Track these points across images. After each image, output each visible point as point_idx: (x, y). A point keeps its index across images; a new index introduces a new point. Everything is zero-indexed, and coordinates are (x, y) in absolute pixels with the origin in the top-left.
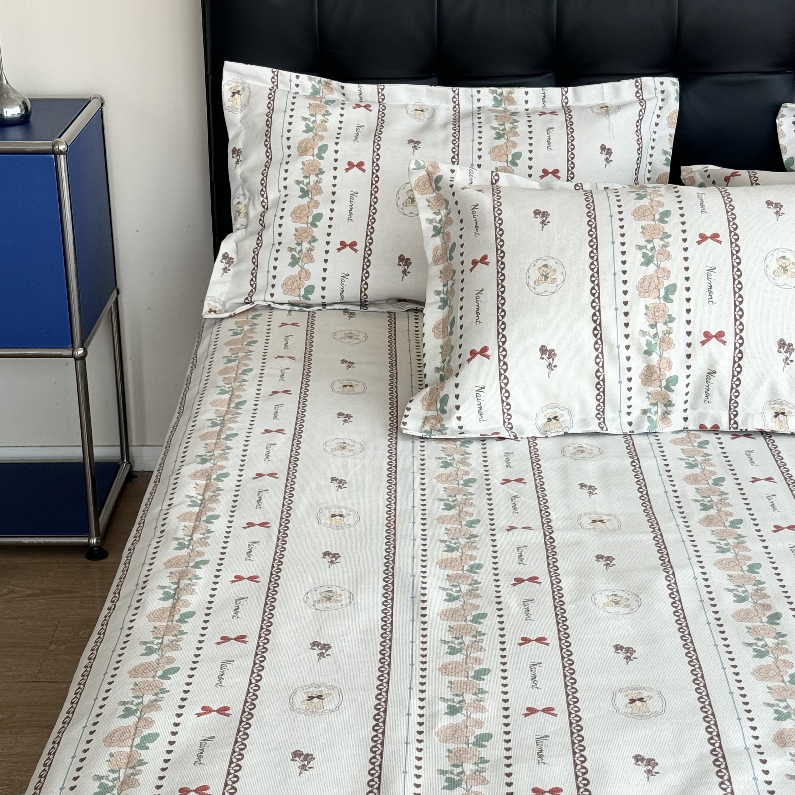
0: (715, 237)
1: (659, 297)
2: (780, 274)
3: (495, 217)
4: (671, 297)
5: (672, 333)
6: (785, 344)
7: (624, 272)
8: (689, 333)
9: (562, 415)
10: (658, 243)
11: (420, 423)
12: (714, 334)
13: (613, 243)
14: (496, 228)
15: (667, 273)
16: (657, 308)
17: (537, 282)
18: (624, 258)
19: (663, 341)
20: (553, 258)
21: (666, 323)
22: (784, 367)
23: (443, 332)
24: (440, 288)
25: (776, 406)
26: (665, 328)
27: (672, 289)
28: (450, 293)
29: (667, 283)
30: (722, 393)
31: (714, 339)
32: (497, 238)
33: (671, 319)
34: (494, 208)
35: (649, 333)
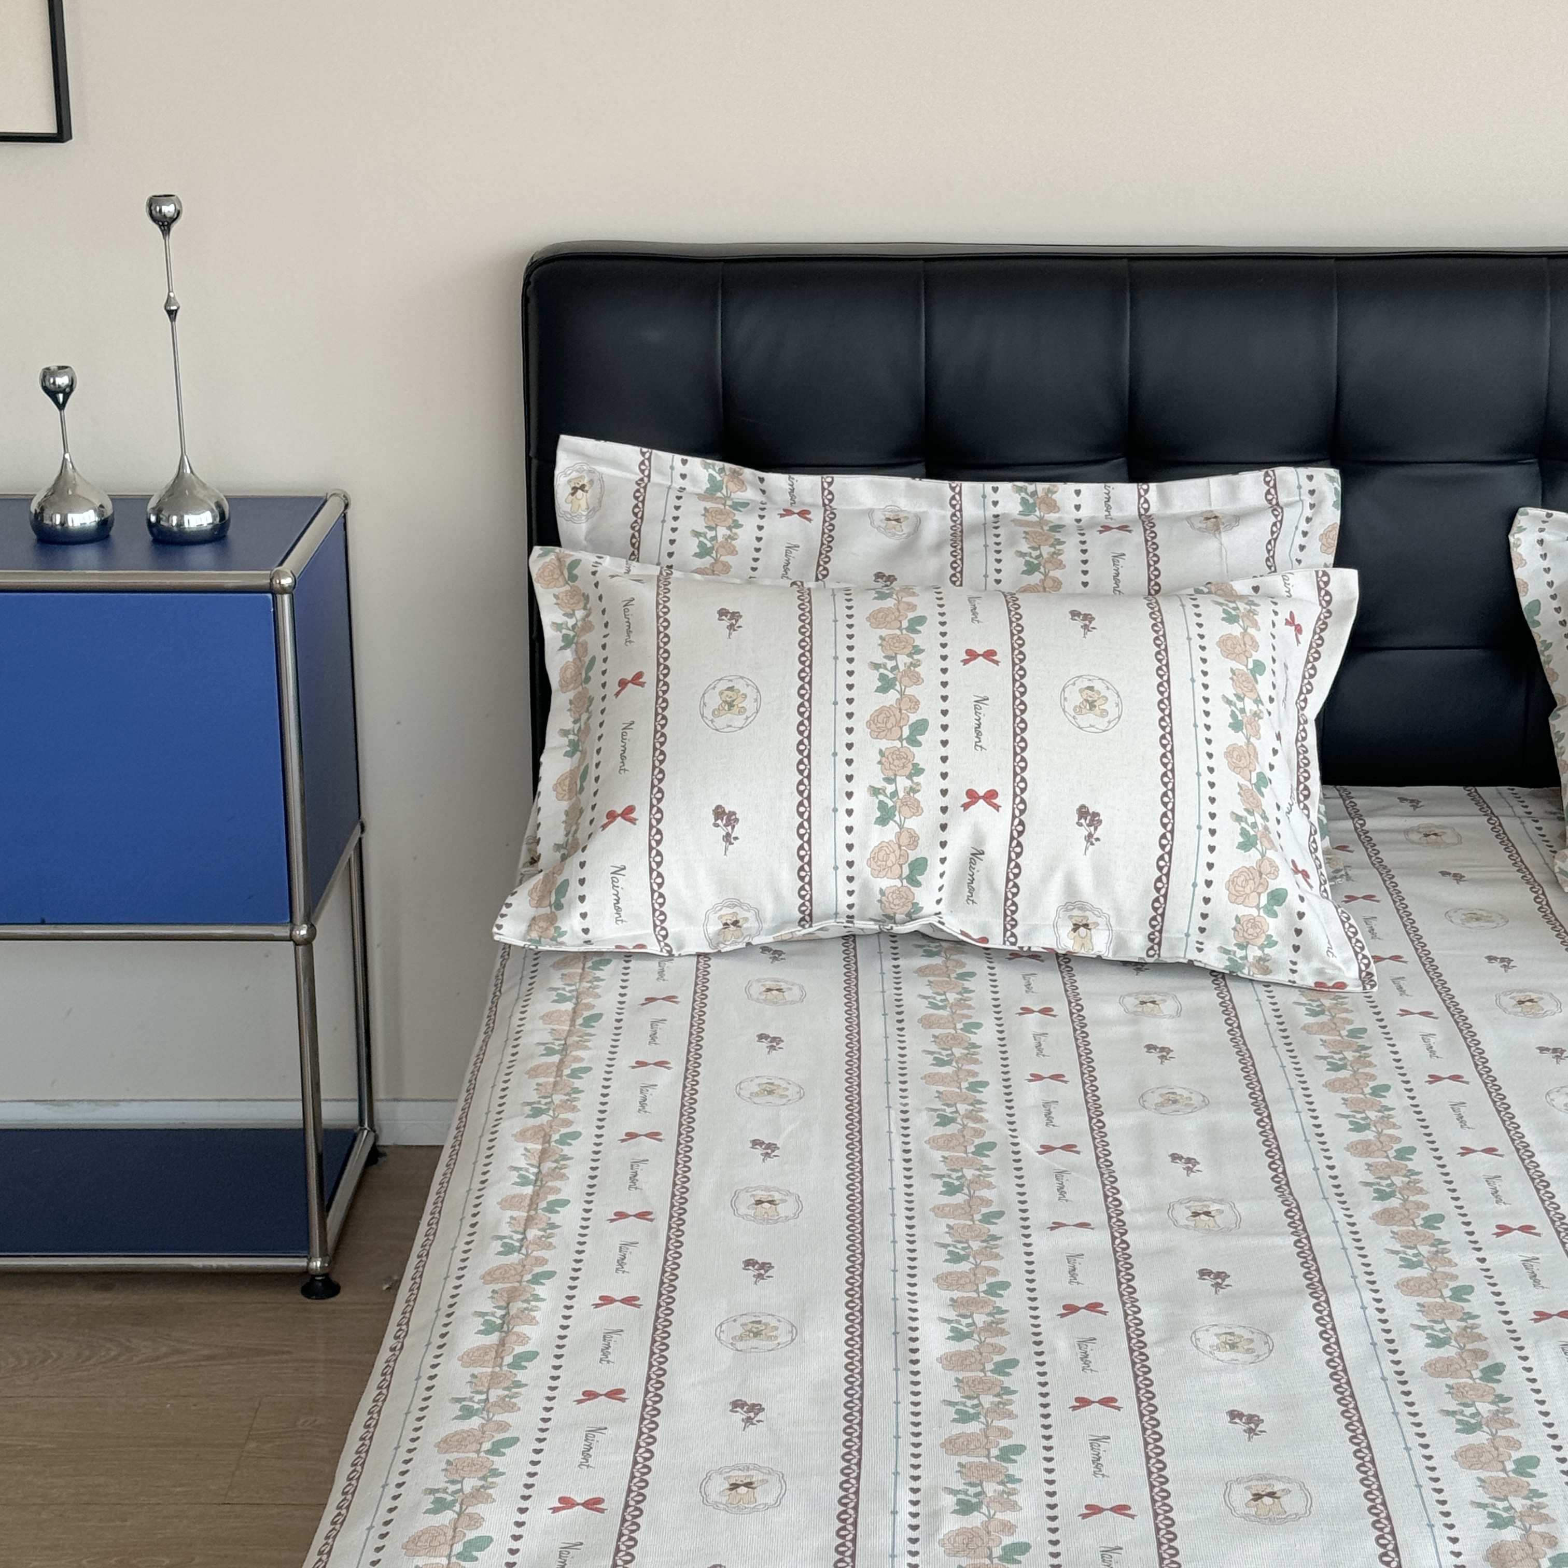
0: (989, 655)
1: (900, 739)
2: (1084, 711)
3: (658, 617)
4: (918, 737)
5: (919, 791)
6: (1087, 812)
7: (850, 701)
8: (944, 792)
9: (746, 919)
10: (903, 660)
11: (524, 927)
12: (981, 794)
13: (836, 658)
14: (659, 633)
15: (915, 704)
16: (898, 754)
17: (716, 713)
18: (850, 680)
19: (905, 803)
20: (742, 678)
21: (910, 777)
22: (1086, 848)
23: (570, 790)
24: (569, 725)
25: (1076, 912)
26: (908, 783)
27: (921, 727)
28: (584, 732)
29: (913, 718)
30: (992, 888)
31: (981, 801)
32: (659, 648)
33: (917, 771)
34: (658, 604)
35: (884, 791)
